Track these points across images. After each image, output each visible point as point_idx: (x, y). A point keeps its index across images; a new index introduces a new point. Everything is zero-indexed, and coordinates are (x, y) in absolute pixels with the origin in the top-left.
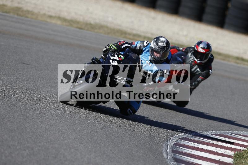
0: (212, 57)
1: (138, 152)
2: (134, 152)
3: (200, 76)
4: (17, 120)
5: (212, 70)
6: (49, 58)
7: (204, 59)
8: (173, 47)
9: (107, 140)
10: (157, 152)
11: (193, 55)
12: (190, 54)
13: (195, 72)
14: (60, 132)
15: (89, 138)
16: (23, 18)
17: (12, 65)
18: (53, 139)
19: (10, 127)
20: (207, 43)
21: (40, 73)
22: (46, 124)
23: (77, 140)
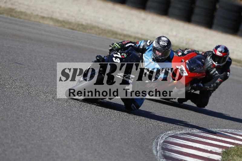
0: (230, 61)
1: (128, 149)
2: (124, 150)
3: (218, 78)
4: (10, 119)
5: (229, 73)
6: (42, 58)
7: (221, 62)
8: (193, 51)
9: (98, 137)
10: (147, 149)
11: (211, 59)
12: (209, 58)
13: (214, 74)
14: (53, 130)
15: (80, 136)
16: (16, 19)
17: (6, 65)
18: (46, 137)
19: (4, 125)
20: (225, 46)
21: (32, 72)
22: (39, 123)
23: (69, 138)
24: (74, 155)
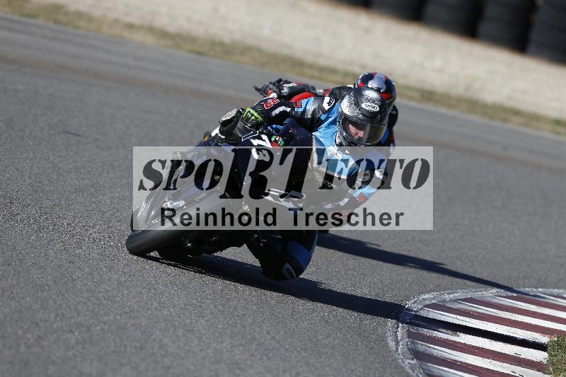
1: (330, 336)
2: (320, 337)
4: (54, 263)
10: (374, 337)
14: (152, 290)
15: (217, 304)
16: (68, 29)
17: (42, 137)
18: (136, 307)
19: (38, 278)
21: (106, 154)
22: (120, 273)
23: (191, 308)
24: (201, 350)
